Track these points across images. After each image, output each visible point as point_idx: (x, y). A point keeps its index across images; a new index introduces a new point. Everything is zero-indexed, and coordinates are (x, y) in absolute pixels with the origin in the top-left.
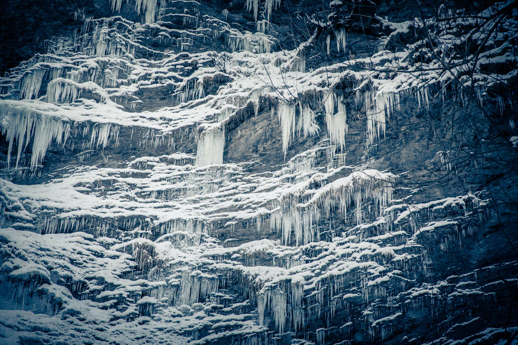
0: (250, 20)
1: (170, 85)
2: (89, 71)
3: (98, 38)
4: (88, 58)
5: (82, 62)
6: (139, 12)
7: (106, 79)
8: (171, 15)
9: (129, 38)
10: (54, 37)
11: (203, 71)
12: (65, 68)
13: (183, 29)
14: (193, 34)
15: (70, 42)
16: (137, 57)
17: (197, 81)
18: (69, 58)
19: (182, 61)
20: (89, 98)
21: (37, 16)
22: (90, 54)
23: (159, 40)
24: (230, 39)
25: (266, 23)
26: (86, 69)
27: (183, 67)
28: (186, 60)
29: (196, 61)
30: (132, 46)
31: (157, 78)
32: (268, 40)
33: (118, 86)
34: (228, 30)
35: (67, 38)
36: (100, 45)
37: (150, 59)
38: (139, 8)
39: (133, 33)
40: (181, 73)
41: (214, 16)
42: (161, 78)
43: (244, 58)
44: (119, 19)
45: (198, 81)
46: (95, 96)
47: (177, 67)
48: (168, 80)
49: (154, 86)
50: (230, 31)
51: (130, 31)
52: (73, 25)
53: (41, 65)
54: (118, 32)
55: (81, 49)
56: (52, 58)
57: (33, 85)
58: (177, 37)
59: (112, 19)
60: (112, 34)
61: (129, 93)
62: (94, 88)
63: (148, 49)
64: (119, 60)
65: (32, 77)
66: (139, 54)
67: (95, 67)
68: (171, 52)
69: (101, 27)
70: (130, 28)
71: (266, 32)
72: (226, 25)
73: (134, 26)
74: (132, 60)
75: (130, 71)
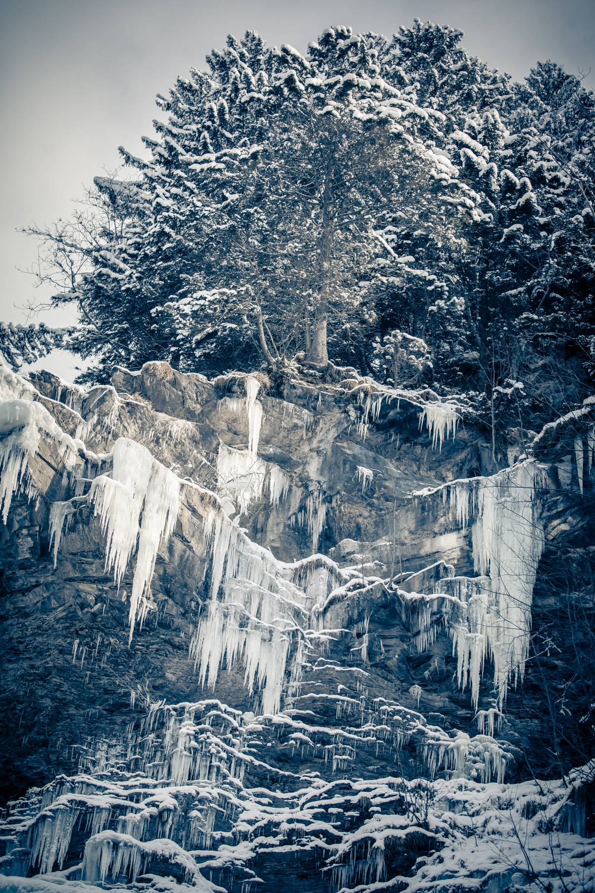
0: (463, 707)
1: (317, 849)
2: (161, 814)
3: (175, 745)
4: (155, 786)
5: (146, 796)
6: (251, 691)
7: (192, 830)
8: (311, 698)
9: (233, 745)
10: (89, 738)
11: (382, 824)
12: (116, 807)
13: (335, 725)
14: (356, 737)
15: (119, 749)
16: (249, 784)
17: (372, 844)
18: (119, 783)
19: (338, 799)
20: (163, 874)
21: (58, 694)
22: (160, 776)
23: (290, 749)
24: (426, 748)
25: (496, 716)
26: (154, 810)
27: (341, 810)
28: (348, 798)
29: (367, 799)
30: (239, 762)
31: (291, 833)
32: (502, 752)
33: (214, 847)
34: (423, 728)
35: (114, 742)
36: (178, 760)
37: (273, 787)
38: (251, 681)
39: (240, 735)
40: (339, 823)
41: (396, 700)
42: (299, 834)
43: (458, 792)
44: (215, 707)
45: (375, 845)
46: (175, 869)
47: (331, 810)
48: (313, 838)
49: (286, 849)
50: (426, 730)
51: (235, 729)
52: (125, 714)
53: (71, 801)
54: (213, 733)
55: (141, 764)
56: (88, 785)
57: (56, 841)
58: (324, 743)
59: (201, 705)
60: (202, 737)
61: (236, 862)
62: (172, 853)
63: (269, 767)
64: (215, 792)
65: (53, 825)
66: (251, 778)
67: (172, 807)
68: (314, 774)
69: (181, 721)
70: (235, 724)
71: (496, 735)
72: (418, 718)
73: (242, 719)
74: (239, 790)
75: (237, 815)
